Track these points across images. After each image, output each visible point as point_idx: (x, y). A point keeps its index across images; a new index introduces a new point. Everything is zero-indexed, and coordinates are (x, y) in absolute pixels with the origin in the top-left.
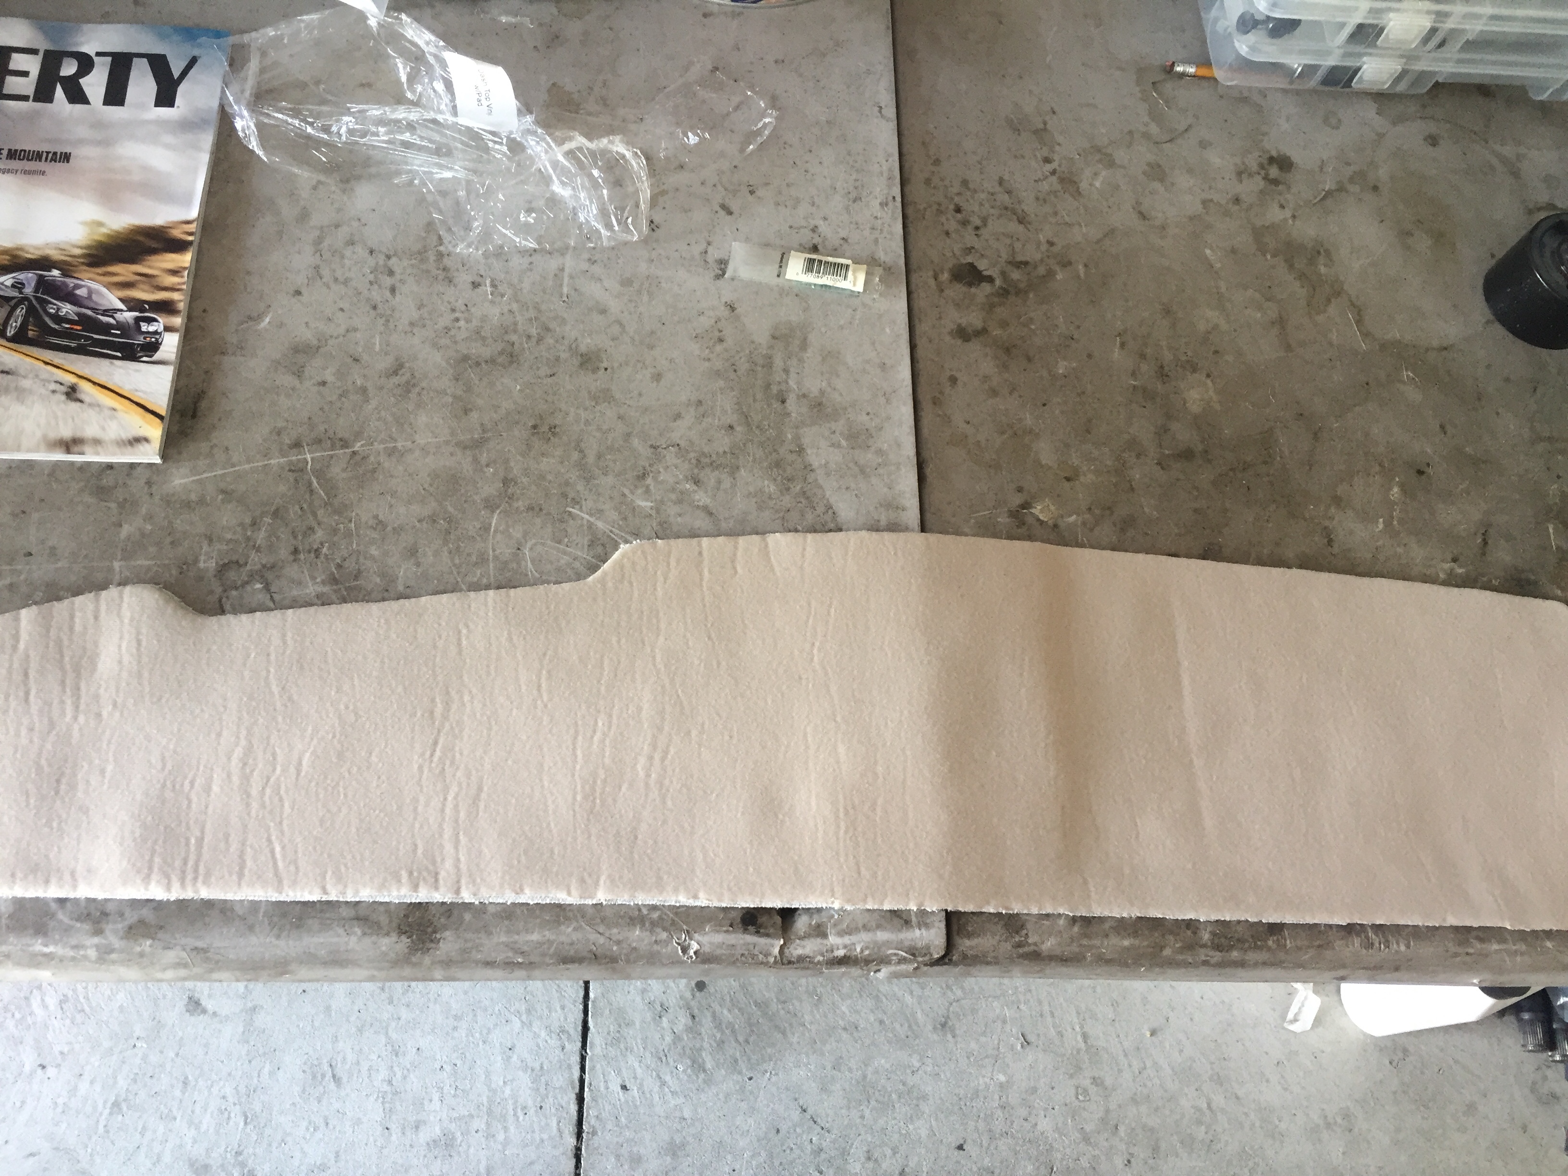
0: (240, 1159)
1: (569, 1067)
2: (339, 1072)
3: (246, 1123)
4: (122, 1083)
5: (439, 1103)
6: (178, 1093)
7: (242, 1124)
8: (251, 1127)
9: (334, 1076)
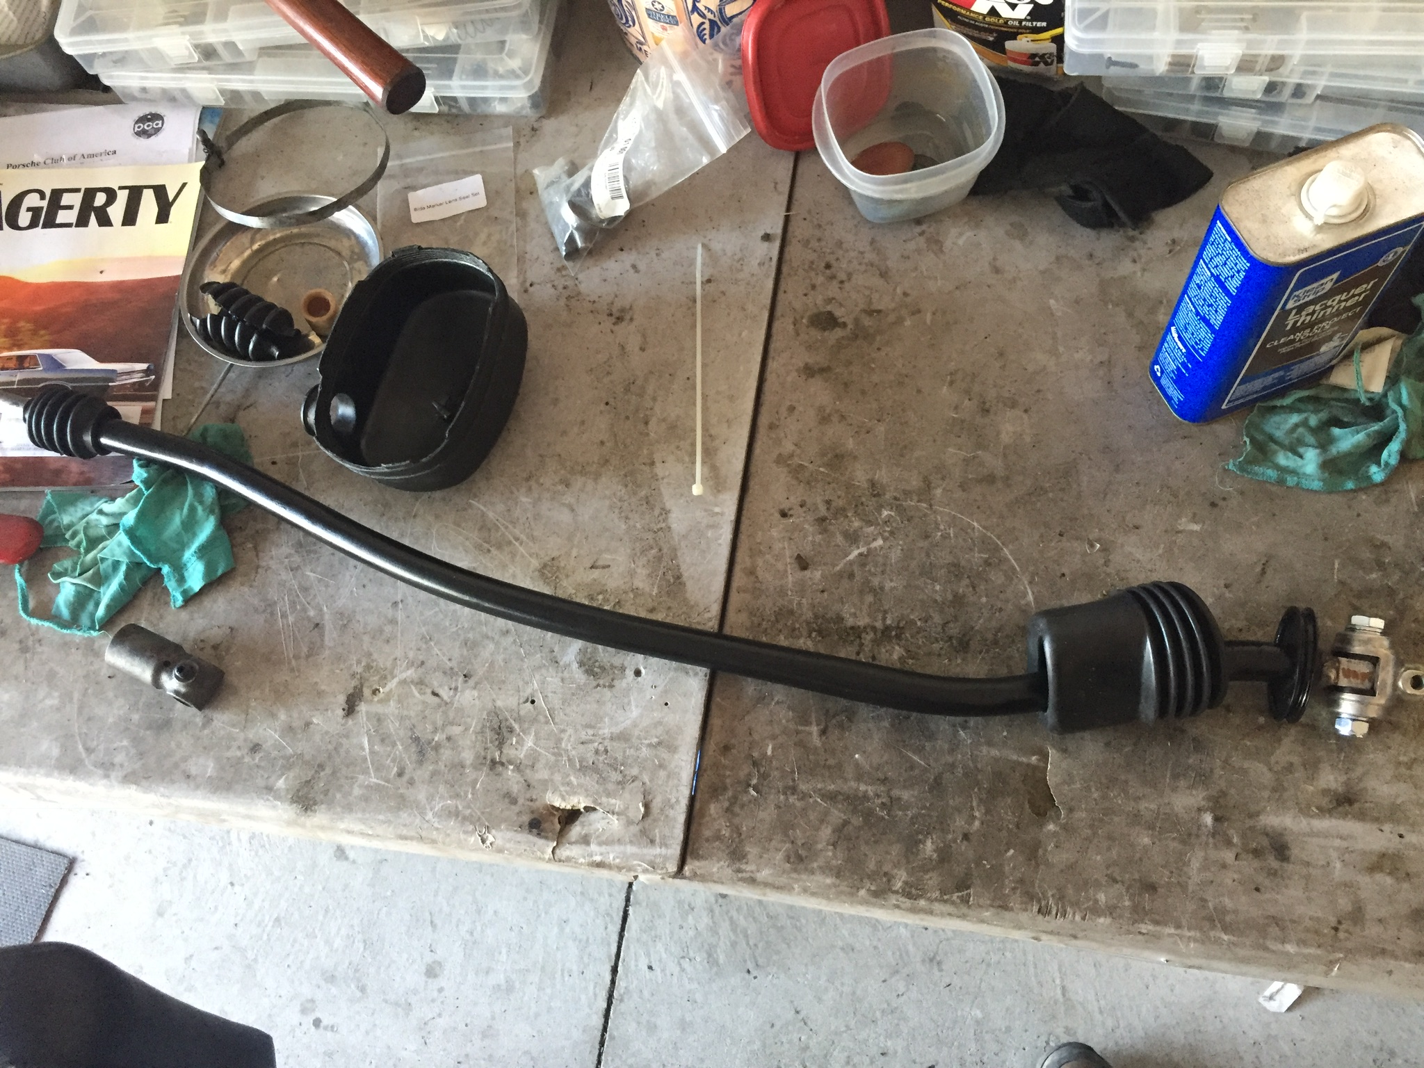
0: (357, 975)
1: (609, 945)
2: (437, 921)
3: (365, 948)
4: (283, 904)
5: (505, 957)
6: (321, 918)
7: (362, 949)
8: (368, 952)
9: (432, 922)
